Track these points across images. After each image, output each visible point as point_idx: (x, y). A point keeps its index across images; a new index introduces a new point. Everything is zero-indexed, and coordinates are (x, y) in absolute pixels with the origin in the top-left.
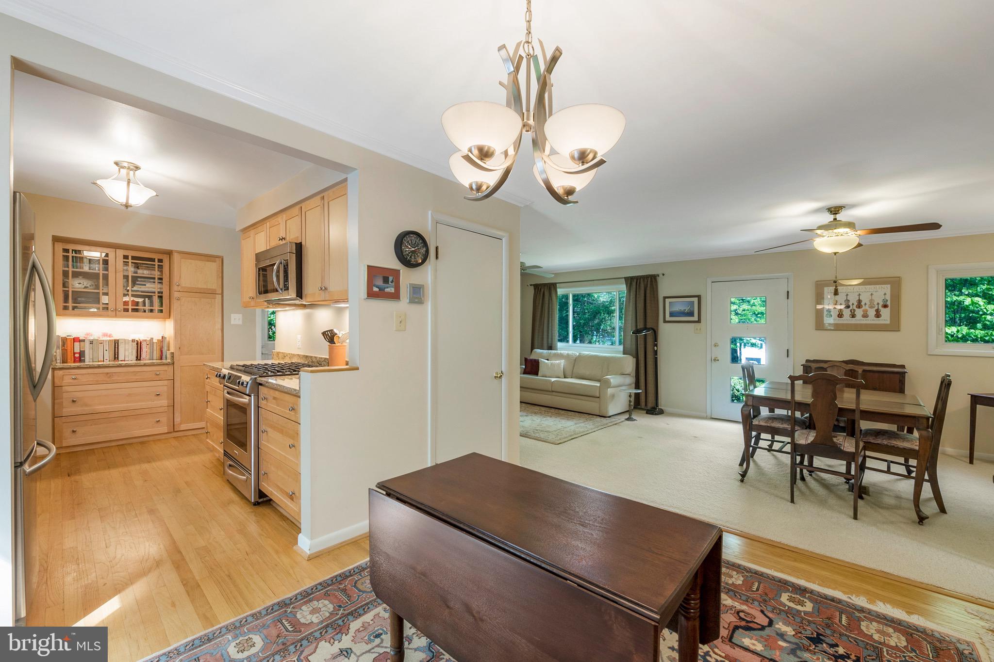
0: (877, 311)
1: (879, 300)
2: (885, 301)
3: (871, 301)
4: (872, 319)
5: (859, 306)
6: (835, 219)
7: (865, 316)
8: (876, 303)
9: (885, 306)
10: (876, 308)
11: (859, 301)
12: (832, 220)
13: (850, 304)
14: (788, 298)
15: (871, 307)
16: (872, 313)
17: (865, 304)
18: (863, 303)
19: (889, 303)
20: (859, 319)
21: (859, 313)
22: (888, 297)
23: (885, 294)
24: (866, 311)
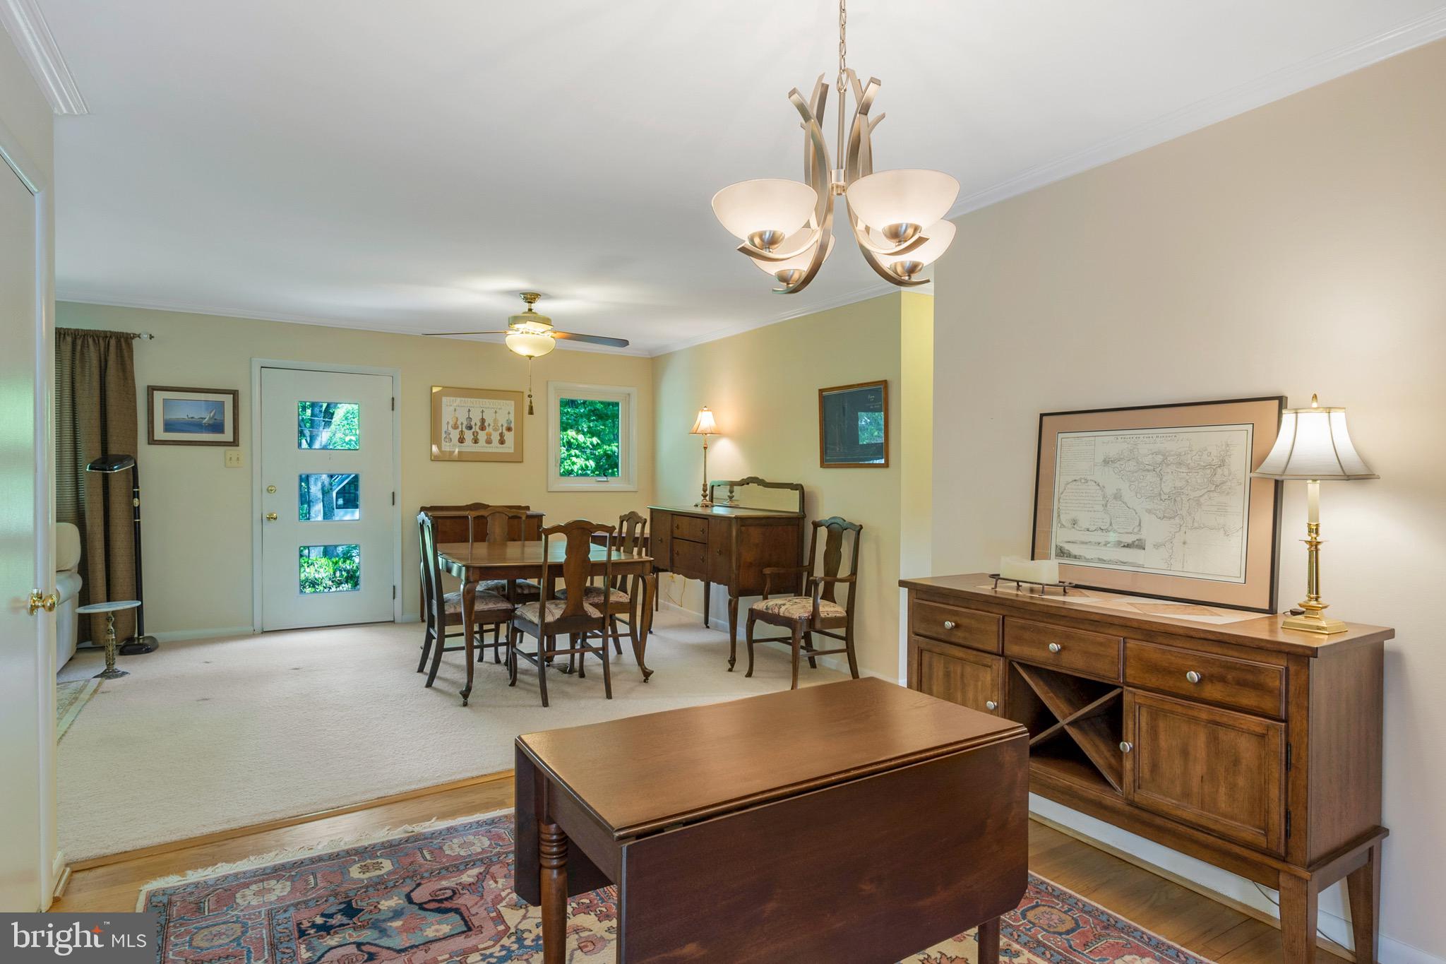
0: (501, 435)
1: (503, 421)
2: (509, 422)
3: (495, 421)
4: (495, 448)
5: (483, 428)
6: (530, 310)
7: (489, 442)
8: (500, 425)
9: (509, 429)
10: (501, 431)
11: (483, 421)
12: (527, 310)
13: (473, 423)
14: (393, 409)
15: (495, 430)
16: (495, 437)
17: (489, 425)
18: (486, 424)
19: (512, 425)
20: (482, 447)
21: (482, 436)
22: (512, 417)
23: (509, 413)
24: (489, 435)
